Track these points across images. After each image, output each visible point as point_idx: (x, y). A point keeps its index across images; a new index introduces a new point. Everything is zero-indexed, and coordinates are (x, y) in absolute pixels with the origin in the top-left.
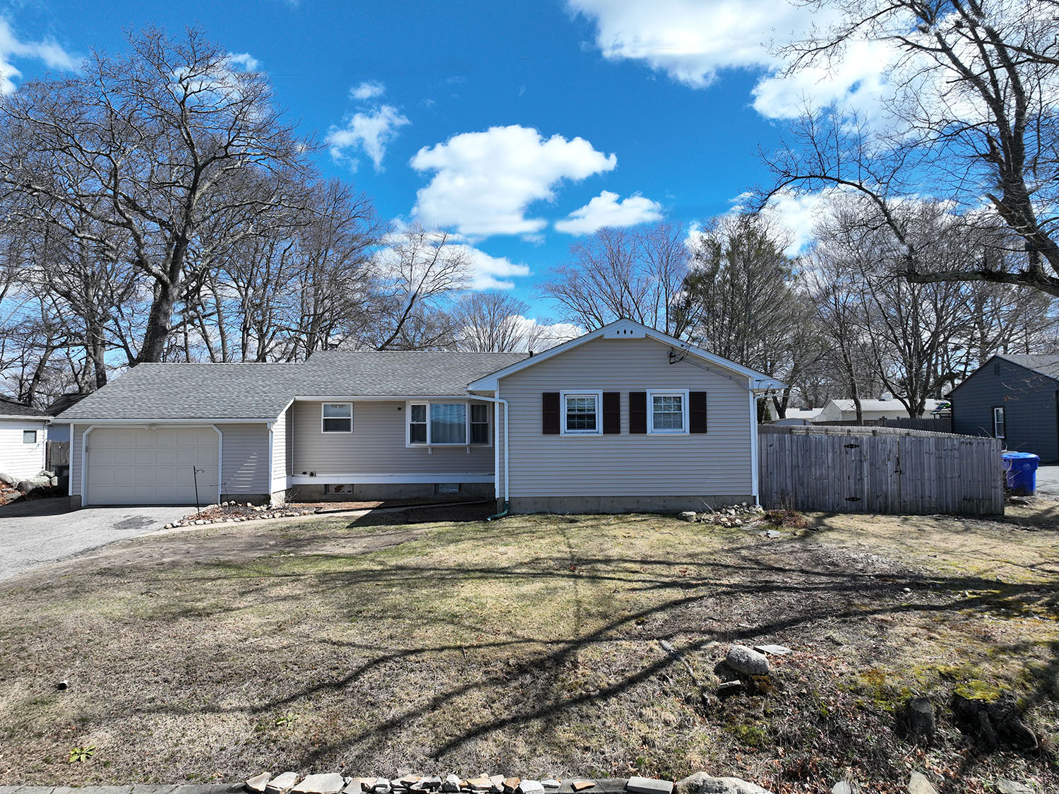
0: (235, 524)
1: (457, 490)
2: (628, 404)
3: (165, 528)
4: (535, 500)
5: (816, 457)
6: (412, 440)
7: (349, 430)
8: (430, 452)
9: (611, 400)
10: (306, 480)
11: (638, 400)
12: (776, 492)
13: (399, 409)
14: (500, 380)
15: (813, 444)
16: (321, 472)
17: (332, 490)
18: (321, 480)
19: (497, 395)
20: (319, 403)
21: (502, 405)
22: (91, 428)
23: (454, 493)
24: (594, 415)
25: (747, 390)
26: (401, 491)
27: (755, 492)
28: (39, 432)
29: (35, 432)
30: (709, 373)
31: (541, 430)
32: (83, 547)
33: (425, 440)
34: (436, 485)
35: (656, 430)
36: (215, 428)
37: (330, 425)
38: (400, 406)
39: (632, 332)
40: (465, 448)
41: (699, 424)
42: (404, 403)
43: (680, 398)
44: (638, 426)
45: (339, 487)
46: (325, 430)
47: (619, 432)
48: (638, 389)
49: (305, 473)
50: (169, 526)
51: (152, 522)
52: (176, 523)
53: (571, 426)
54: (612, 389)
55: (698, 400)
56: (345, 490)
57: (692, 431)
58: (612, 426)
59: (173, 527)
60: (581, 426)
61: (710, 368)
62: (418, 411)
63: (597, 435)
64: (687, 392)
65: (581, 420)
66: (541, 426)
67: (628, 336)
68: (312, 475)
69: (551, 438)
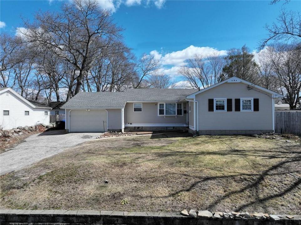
0: (115, 137)
1: (173, 129)
2: (234, 102)
3: (97, 138)
4: (206, 131)
5: (292, 119)
6: (160, 114)
7: (141, 111)
8: (165, 117)
9: (229, 101)
10: (129, 125)
11: (238, 101)
12: (279, 129)
13: (156, 105)
14: (196, 95)
15: (291, 115)
16: (133, 123)
17: (136, 128)
18: (134, 125)
19: (195, 100)
20: (133, 103)
21: (196, 103)
22: (71, 110)
23: (172, 129)
24: (224, 106)
25: (271, 98)
26: (156, 129)
27: (274, 129)
28: (48, 112)
29: (47, 112)
30: (259, 93)
31: (208, 110)
32: (77, 143)
33: (163, 114)
34: (167, 127)
35: (243, 110)
36: (106, 110)
37: (136, 110)
38: (156, 104)
39: (236, 81)
40: (175, 116)
41: (256, 108)
42: (157, 103)
43: (250, 100)
44: (238, 109)
45: (138, 128)
46: (135, 111)
47: (232, 111)
48: (237, 98)
49: (129, 123)
50: (98, 138)
51: (92, 137)
52: (99, 137)
53: (217, 109)
54: (230, 98)
55: (256, 101)
56: (140, 128)
57: (254, 110)
58: (230, 109)
59: (99, 138)
60: (220, 109)
61: (260, 91)
62: (161, 105)
63: (225, 112)
64: (253, 99)
65: (220, 107)
66: (208, 109)
67: (235, 82)
68: (131, 124)
69: (211, 112)
